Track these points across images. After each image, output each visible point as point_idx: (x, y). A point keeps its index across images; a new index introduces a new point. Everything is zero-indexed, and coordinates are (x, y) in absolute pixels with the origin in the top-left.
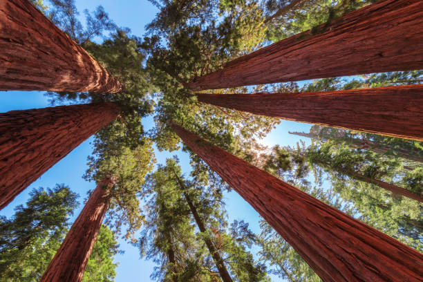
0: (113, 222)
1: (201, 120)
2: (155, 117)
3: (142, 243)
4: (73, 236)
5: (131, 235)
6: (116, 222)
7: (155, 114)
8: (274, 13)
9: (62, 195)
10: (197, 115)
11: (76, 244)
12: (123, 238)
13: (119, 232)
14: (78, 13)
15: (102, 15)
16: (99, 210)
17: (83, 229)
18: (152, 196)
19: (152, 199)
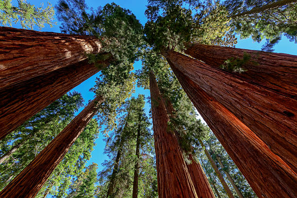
0: (98, 122)
1: (170, 74)
3: (108, 140)
5: (106, 132)
6: (100, 122)
8: (250, 9)
9: (75, 98)
10: (168, 70)
11: (70, 132)
12: (102, 132)
13: (100, 128)
16: (89, 115)
17: (76, 124)
18: (124, 114)
19: (124, 116)
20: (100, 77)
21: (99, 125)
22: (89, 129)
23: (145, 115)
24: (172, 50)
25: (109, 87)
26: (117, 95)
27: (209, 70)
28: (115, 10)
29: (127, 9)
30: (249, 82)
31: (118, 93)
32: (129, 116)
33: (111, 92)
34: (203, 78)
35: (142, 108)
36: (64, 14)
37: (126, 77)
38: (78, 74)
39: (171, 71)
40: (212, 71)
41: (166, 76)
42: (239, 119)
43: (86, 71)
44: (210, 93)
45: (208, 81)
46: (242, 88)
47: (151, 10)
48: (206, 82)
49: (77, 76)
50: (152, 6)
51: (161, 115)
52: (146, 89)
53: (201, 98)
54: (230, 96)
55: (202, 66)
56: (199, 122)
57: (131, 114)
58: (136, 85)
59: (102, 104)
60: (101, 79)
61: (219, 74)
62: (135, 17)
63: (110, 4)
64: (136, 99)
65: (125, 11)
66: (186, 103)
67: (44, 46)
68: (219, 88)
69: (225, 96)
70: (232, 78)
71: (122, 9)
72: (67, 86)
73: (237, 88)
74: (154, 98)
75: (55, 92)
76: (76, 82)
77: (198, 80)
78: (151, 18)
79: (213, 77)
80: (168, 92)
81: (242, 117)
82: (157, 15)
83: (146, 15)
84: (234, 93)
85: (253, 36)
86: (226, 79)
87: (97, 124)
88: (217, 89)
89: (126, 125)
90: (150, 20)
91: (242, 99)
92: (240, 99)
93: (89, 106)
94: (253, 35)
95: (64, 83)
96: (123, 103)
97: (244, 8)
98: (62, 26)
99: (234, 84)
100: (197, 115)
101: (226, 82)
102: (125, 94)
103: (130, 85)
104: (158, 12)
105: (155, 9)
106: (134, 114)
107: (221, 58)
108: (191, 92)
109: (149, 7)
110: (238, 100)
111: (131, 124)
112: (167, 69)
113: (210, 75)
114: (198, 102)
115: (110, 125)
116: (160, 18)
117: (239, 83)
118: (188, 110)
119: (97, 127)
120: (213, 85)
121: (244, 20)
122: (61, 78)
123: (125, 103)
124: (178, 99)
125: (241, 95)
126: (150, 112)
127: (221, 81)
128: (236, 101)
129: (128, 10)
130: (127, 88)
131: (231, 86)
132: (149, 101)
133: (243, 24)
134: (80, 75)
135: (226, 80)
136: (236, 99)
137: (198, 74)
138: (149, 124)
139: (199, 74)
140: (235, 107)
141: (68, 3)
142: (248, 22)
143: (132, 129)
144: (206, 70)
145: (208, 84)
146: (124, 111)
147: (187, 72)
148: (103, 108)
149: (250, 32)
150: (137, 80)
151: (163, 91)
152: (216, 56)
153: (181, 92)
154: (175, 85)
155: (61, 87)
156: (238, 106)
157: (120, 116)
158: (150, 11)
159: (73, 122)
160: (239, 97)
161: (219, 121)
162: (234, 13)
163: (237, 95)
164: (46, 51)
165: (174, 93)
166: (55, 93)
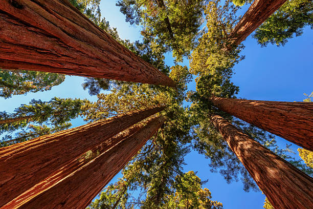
2: (186, 89)
7: (186, 91)
14: (241, 179)
15: (228, 178)
16: (243, 29)
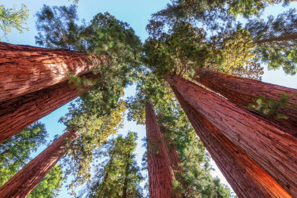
0: (64, 169)
1: (174, 106)
4: (22, 175)
5: (74, 187)
6: (67, 170)
8: (278, 34)
10: (172, 101)
11: (20, 184)
12: (67, 186)
13: (65, 180)
17: (31, 172)
18: (104, 159)
19: (103, 162)
20: (76, 103)
21: (63, 175)
22: (48, 180)
23: (135, 163)
24: (179, 75)
25: (88, 118)
26: (97, 130)
27: (234, 110)
28: (109, 21)
29: (124, 22)
30: (293, 135)
31: (99, 128)
32: (111, 163)
33: (89, 126)
34: (227, 121)
35: (133, 153)
36: (45, 23)
37: (113, 106)
38: (50, 100)
39: (176, 102)
40: (239, 113)
41: (169, 109)
42: (283, 187)
43: (61, 96)
44: (236, 143)
45: (234, 126)
46: (285, 142)
47: (154, 25)
48: (231, 127)
49: (49, 103)
50: (156, 21)
51: (162, 167)
52: (139, 125)
53: (222, 148)
54: (269, 152)
55: (224, 104)
56: (217, 182)
57: (115, 160)
58: (126, 117)
59: (74, 142)
60: (77, 106)
61: (248, 117)
62: (134, 31)
63: (103, 14)
64: (124, 137)
65: (122, 23)
66: (197, 150)
67: (17, 64)
68: (250, 138)
69: (261, 151)
70: (269, 126)
71: (118, 21)
72: (32, 116)
73: (277, 141)
74: (152, 140)
75: (14, 124)
76: (45, 111)
77: (219, 122)
78: (153, 34)
79: (241, 121)
80: (171, 132)
81: (288, 186)
82: (161, 31)
83: (148, 30)
84: (274, 149)
85: (284, 68)
86: (260, 126)
87: (61, 173)
88: (248, 140)
89: (106, 178)
90: (151, 36)
91: (286, 158)
92: (283, 159)
93: (55, 144)
94: (284, 66)
95: (29, 112)
96: (105, 143)
97: (271, 33)
98: (38, 36)
99: (272, 135)
100: (214, 169)
101: (260, 130)
102: (109, 129)
103: (117, 117)
104: (162, 29)
105: (160, 24)
106: (119, 162)
107: (246, 93)
108: (207, 137)
109: (152, 22)
110: (280, 160)
111: (113, 177)
112: (170, 99)
113: (236, 117)
114: (219, 152)
115: (82, 176)
116: (164, 34)
117: (280, 134)
118: (200, 160)
119: (61, 178)
120: (242, 133)
121: (272, 47)
122: (26, 105)
123: (108, 142)
124: (186, 144)
125: (284, 153)
126: (143, 159)
127: (252, 128)
128: (277, 161)
129: (126, 23)
130: (113, 121)
131: (269, 137)
132: (144, 145)
133: (270, 51)
134: (53, 101)
135: (261, 129)
136: (278, 159)
137: (219, 113)
138: (141, 178)
139: (221, 115)
140: (277, 170)
141: (53, 11)
142: (276, 50)
143: (115, 185)
144: (229, 110)
145: (234, 130)
146: (106, 155)
147: (202, 109)
148: (73, 149)
149: (280, 62)
150: (127, 111)
151: (164, 130)
152: (240, 90)
153: (191, 133)
154: (182, 122)
155: (24, 117)
156: (281, 168)
157: (98, 163)
158: (152, 26)
159: (27, 168)
160: (282, 155)
161: (251, 187)
162: (259, 38)
163: (278, 152)
164: (19, 71)
165: (180, 134)
166: (14, 126)
